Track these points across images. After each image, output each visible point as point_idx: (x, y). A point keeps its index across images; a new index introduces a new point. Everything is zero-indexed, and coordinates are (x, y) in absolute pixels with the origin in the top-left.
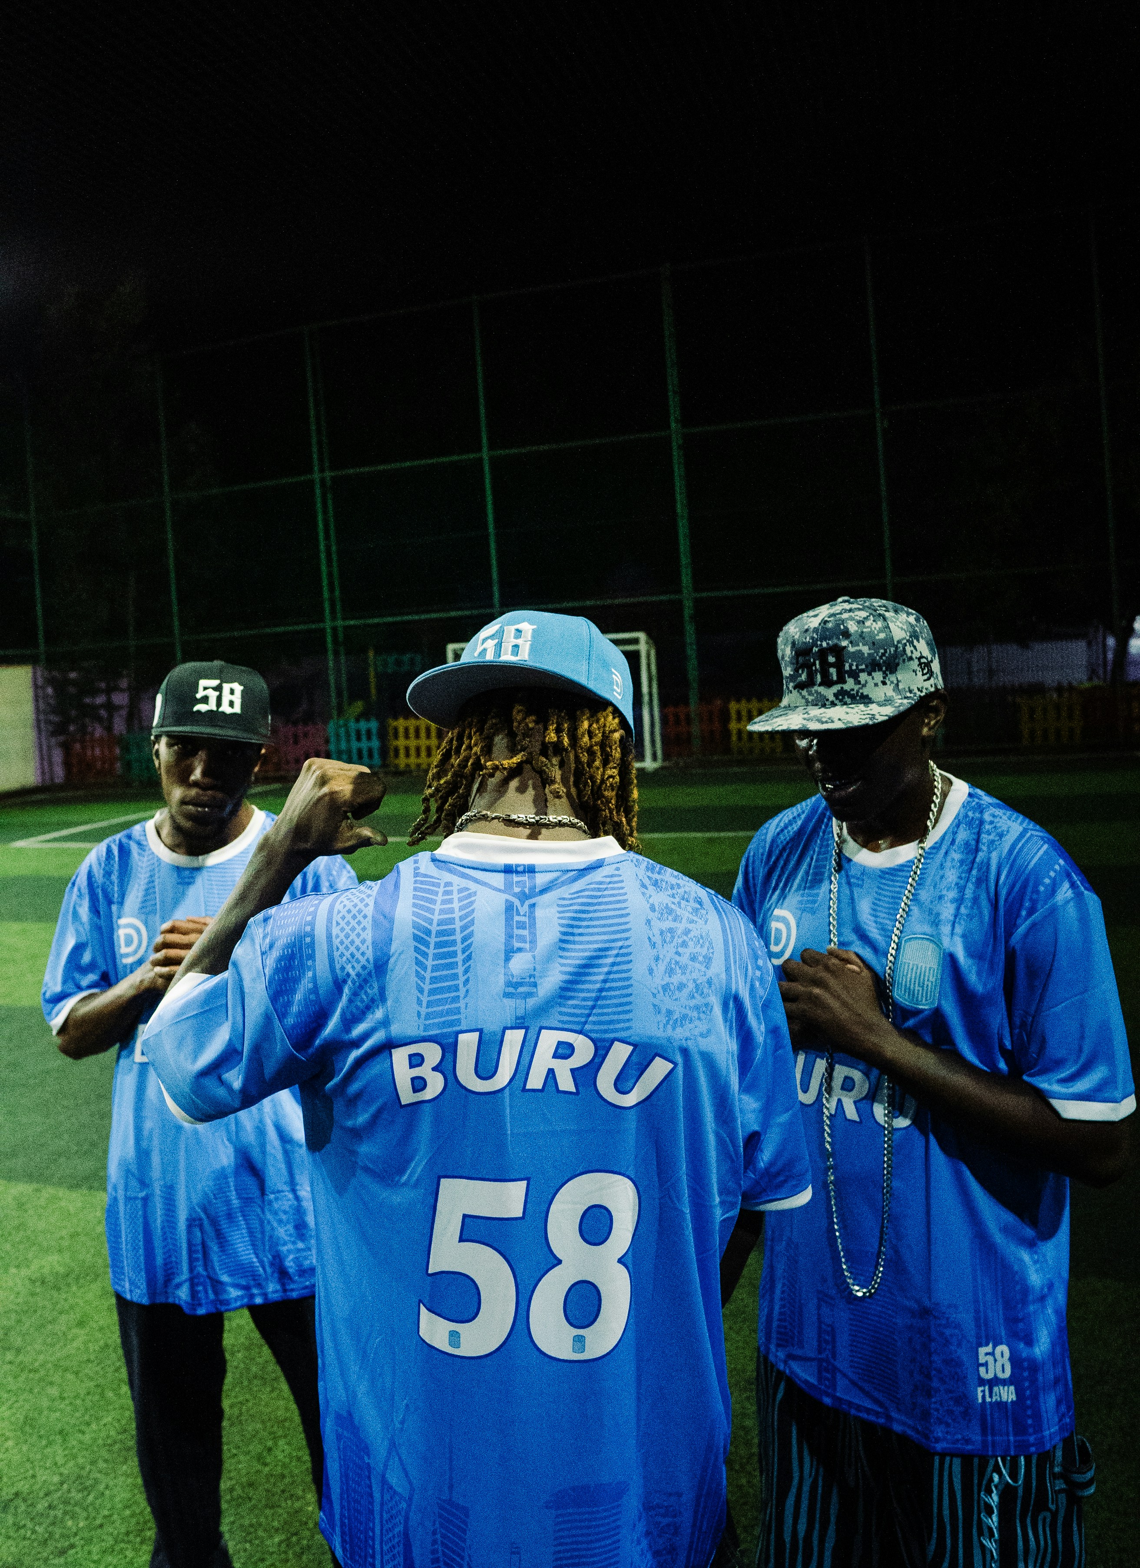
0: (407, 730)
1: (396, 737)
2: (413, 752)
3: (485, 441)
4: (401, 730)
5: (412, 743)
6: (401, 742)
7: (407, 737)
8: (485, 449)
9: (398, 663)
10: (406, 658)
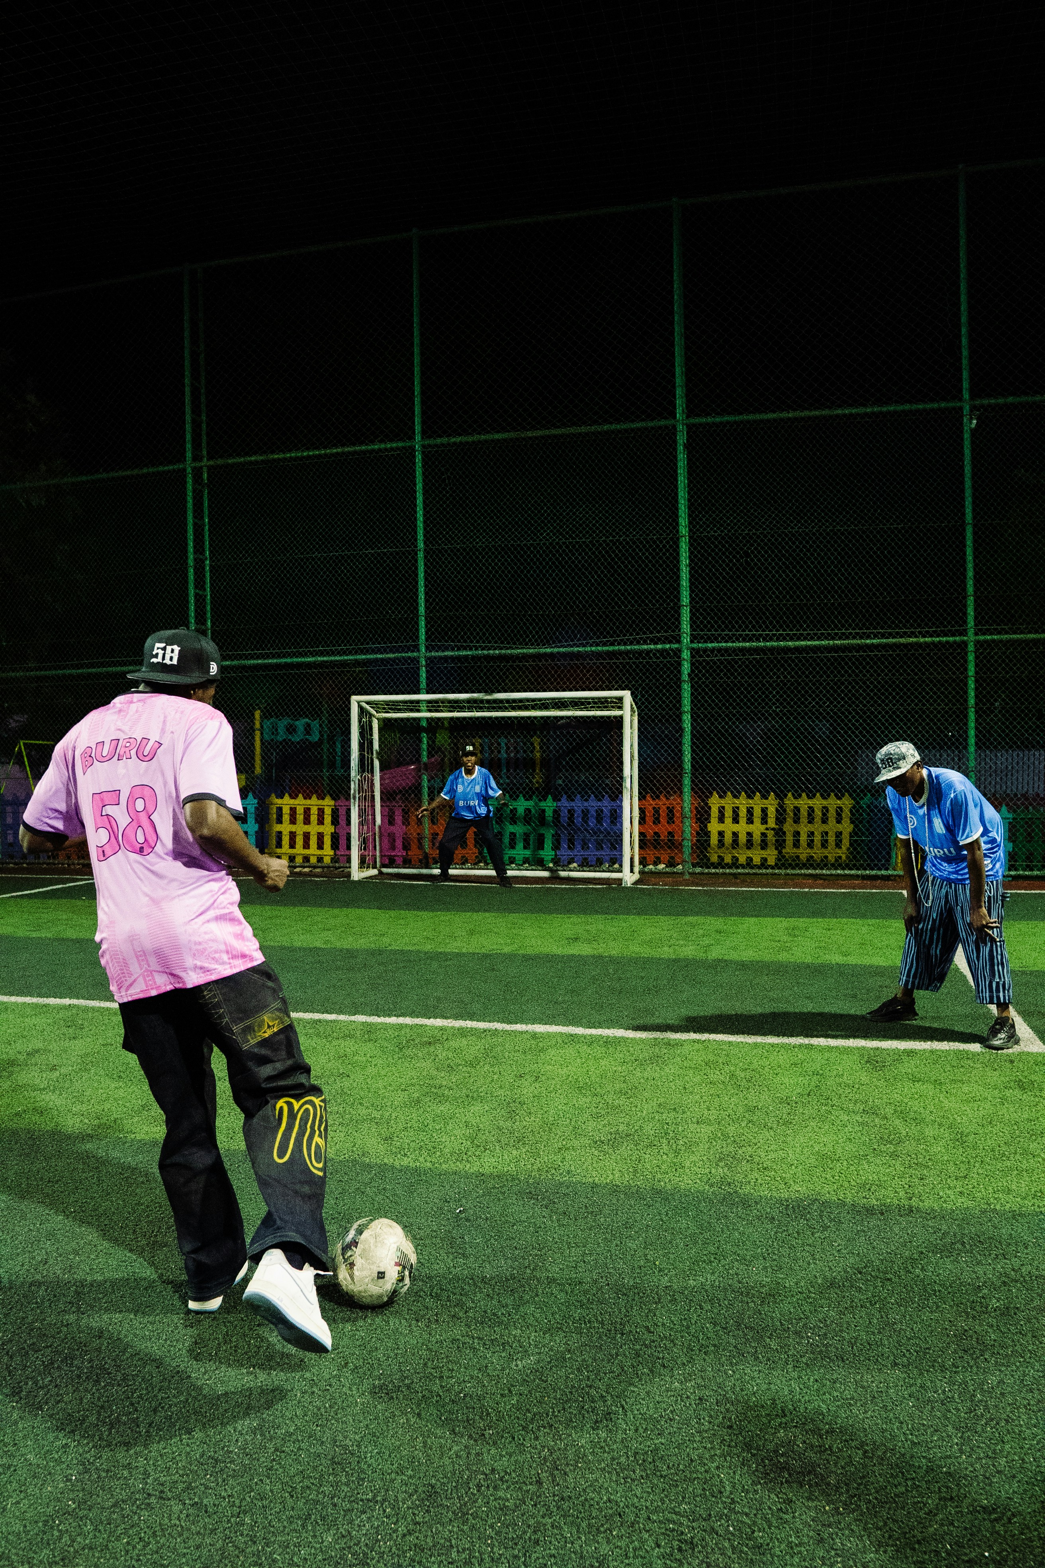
0: (293, 811)
1: (280, 821)
2: (300, 841)
3: (418, 428)
4: (286, 810)
5: (300, 828)
6: (285, 828)
7: (293, 821)
8: (418, 437)
9: (291, 729)
10: (300, 724)
